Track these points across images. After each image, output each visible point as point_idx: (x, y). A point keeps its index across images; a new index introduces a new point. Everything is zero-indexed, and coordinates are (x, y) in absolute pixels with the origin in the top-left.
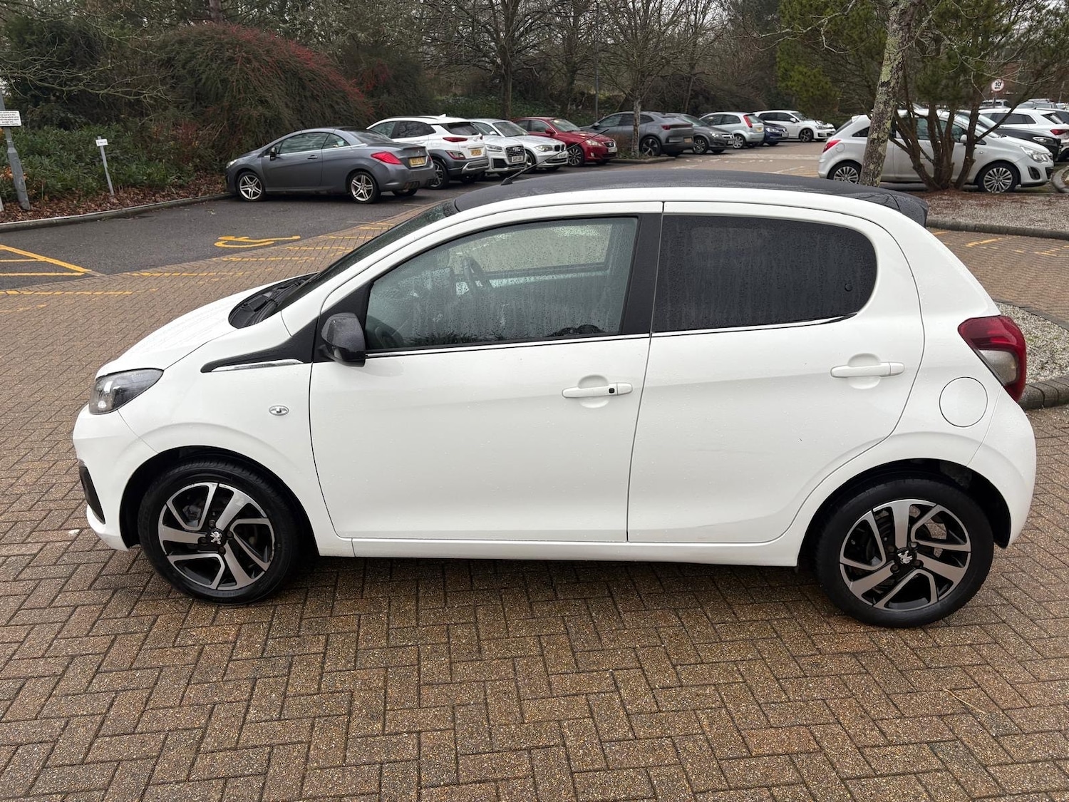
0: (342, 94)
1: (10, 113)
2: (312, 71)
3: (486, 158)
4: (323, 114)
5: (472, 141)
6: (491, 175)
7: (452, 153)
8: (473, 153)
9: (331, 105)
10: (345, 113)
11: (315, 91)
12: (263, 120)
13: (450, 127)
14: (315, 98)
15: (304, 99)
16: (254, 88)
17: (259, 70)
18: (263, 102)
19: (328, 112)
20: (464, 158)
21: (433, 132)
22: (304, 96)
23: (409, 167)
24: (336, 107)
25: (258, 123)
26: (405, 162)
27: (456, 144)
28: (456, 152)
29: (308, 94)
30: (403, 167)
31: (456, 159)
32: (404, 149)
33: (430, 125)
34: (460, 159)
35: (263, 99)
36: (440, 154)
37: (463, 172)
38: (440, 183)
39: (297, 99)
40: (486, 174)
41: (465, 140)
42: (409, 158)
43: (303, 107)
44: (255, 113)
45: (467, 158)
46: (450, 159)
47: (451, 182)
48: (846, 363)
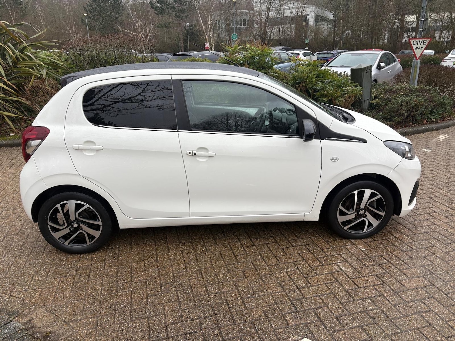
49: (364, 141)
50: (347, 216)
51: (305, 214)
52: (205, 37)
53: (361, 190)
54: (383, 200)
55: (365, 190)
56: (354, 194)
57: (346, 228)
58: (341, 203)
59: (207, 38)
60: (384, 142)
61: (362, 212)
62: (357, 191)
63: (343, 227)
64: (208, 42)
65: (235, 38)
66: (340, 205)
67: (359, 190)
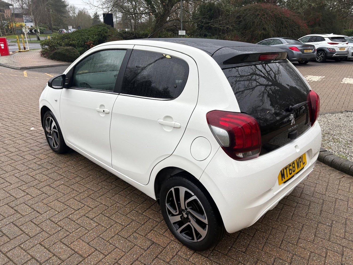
0: (298, 26)
1: (183, 31)
2: (287, 18)
3: (348, 52)
4: (288, 33)
5: (341, 44)
6: (351, 59)
7: (329, 49)
8: (340, 49)
9: (292, 30)
10: (297, 33)
11: (287, 25)
12: (262, 35)
13: (332, 39)
14: (285, 27)
15: (281, 28)
16: (263, 24)
17: (267, 18)
18: (264, 29)
19: (290, 33)
20: (335, 51)
21: (324, 40)
22: (282, 27)
23: (303, 53)
24: (294, 31)
25: (260, 36)
26: (302, 51)
27: (333, 45)
28: (331, 49)
29: (283, 26)
30: (300, 53)
31: (331, 51)
32: (303, 46)
33: (324, 37)
34: (333, 51)
35: (264, 28)
36: (325, 49)
37: (333, 56)
38: (322, 60)
39: (279, 28)
40: (348, 59)
41: (338, 44)
42: (304, 49)
43: (280, 31)
44: (260, 33)
45: (336, 51)
46: (328, 51)
47: (327, 60)
48: (162, 118)
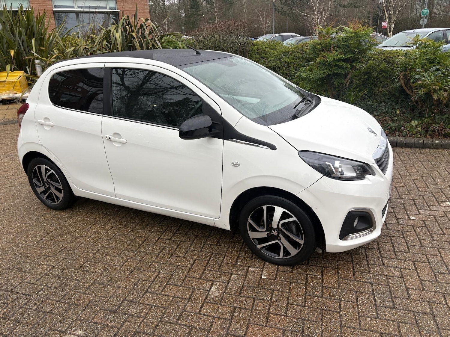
49: (273, 147)
50: (257, 233)
51: (214, 219)
52: (385, 15)
53: (271, 206)
54: (300, 225)
55: (276, 207)
56: (262, 209)
57: (259, 247)
58: (250, 217)
59: (386, 15)
60: (299, 152)
61: (275, 233)
62: (266, 206)
63: (256, 245)
64: (387, 20)
65: (426, 14)
66: (249, 218)
67: (268, 206)
